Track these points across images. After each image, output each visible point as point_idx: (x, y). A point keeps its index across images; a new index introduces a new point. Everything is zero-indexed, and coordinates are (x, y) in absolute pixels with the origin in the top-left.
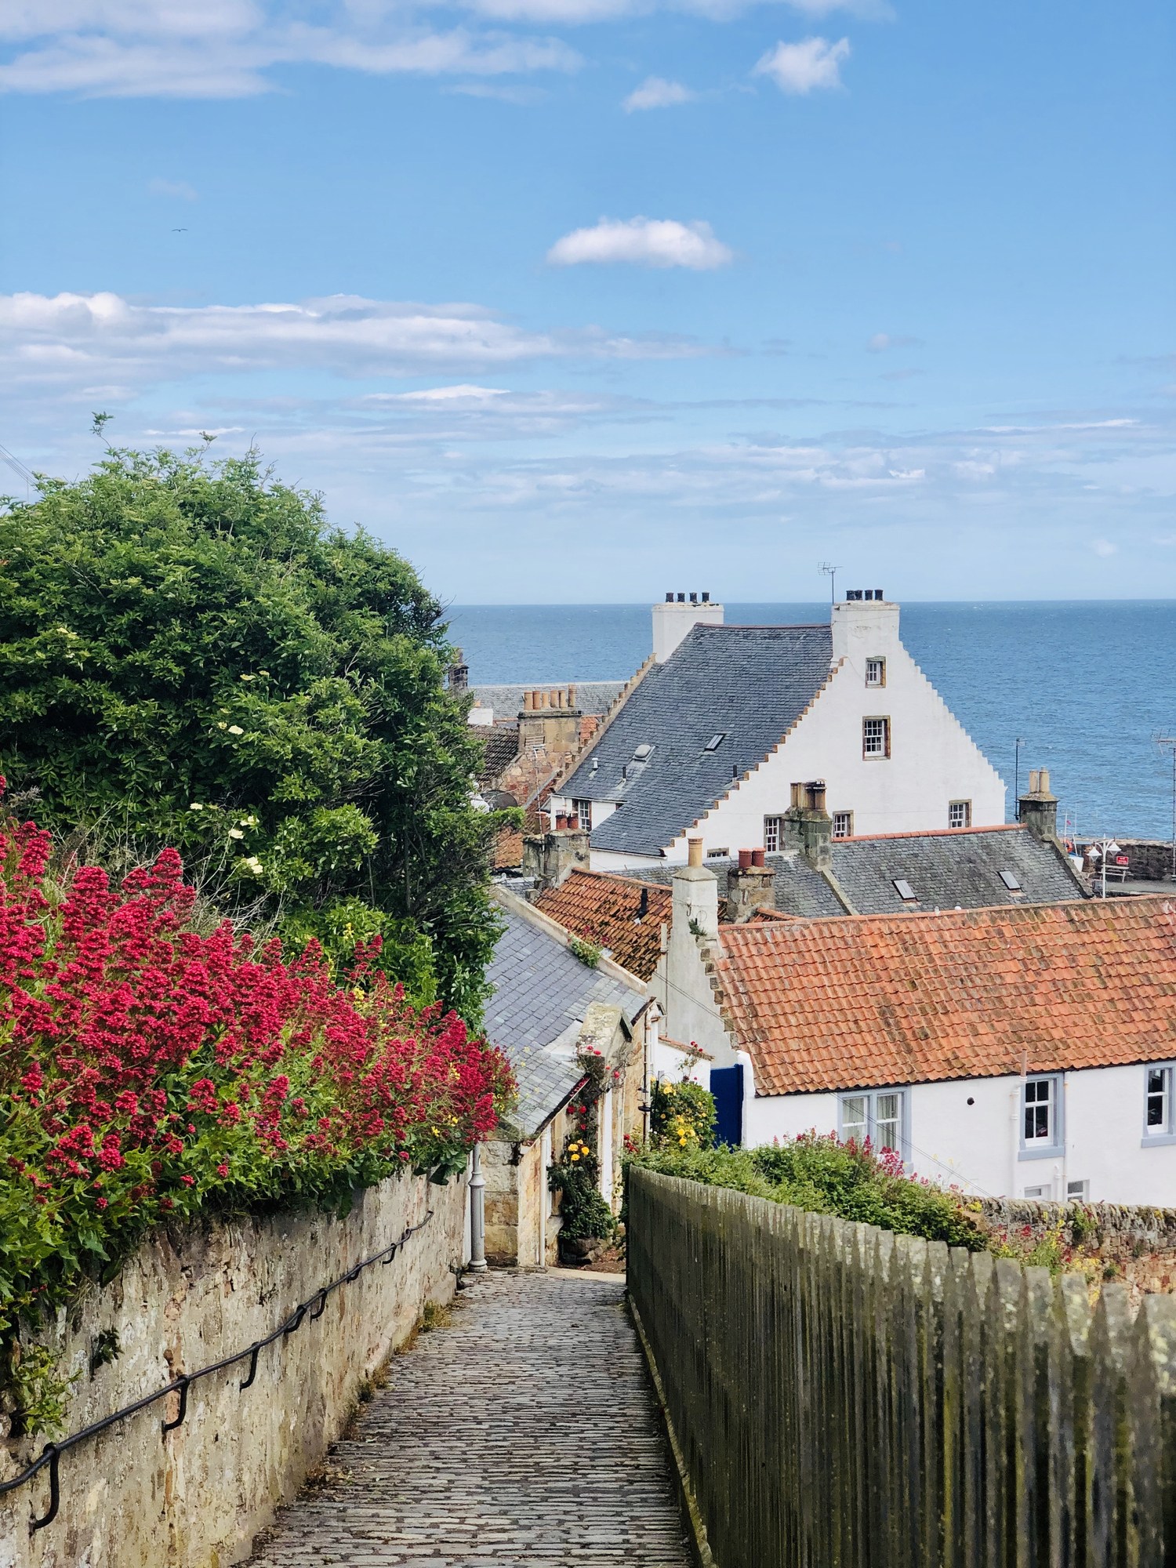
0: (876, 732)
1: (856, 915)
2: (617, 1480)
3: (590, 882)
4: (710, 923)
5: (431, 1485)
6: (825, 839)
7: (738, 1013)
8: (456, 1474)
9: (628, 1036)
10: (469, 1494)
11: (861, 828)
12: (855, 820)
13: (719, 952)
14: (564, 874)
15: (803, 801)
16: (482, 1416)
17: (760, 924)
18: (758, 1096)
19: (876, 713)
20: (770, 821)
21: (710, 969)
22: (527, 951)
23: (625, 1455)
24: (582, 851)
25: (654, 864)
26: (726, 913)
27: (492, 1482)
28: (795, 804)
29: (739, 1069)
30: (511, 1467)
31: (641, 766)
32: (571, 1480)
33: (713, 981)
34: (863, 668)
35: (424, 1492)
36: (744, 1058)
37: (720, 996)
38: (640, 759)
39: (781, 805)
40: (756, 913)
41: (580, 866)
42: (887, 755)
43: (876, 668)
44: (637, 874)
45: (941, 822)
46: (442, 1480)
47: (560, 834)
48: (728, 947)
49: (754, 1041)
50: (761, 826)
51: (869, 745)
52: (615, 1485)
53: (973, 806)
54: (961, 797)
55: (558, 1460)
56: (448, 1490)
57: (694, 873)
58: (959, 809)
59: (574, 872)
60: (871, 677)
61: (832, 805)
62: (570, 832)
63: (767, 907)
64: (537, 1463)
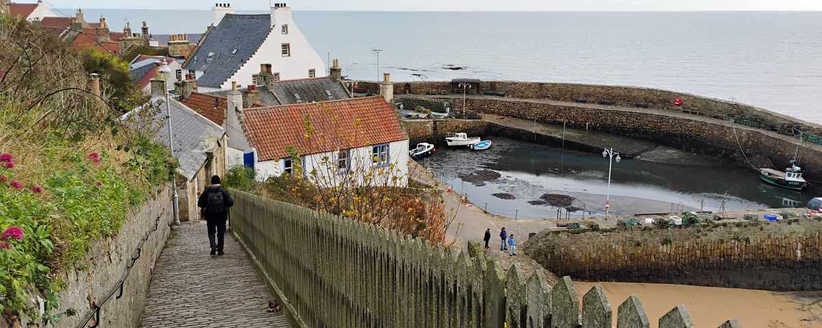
0: (286, 48)
1: (283, 105)
2: (257, 304)
3: (199, 96)
4: (241, 108)
5: (188, 315)
6: (272, 81)
7: (251, 136)
8: (196, 309)
9: (219, 145)
10: (204, 317)
11: (282, 78)
12: (280, 76)
13: (243, 116)
14: (189, 94)
15: (265, 70)
16: (198, 282)
17: (256, 108)
18: (259, 161)
19: (285, 42)
20: (254, 76)
21: (241, 123)
22: (182, 119)
23: (255, 293)
24: (195, 87)
25: (218, 90)
26: (245, 105)
27: (211, 311)
28: (262, 71)
29: (252, 153)
30: (216, 303)
31: (211, 59)
32: (240, 306)
33: (242, 127)
34: (281, 29)
35: (186, 318)
36: (254, 150)
37: (245, 131)
38: (210, 57)
39: (258, 71)
40: (254, 105)
41: (195, 91)
42: (289, 55)
43: (285, 28)
44: (213, 93)
45: (307, 76)
46: (191, 312)
47: (187, 81)
48: (246, 116)
49: (256, 144)
50: (251, 78)
51: (284, 52)
52: (256, 306)
53: (316, 71)
54: (312, 68)
55: (232, 298)
56: (195, 316)
57: (234, 93)
58: (312, 72)
59: (192, 93)
60: (283, 31)
61: (274, 71)
62: (190, 80)
63: (258, 103)
64: (225, 301)
